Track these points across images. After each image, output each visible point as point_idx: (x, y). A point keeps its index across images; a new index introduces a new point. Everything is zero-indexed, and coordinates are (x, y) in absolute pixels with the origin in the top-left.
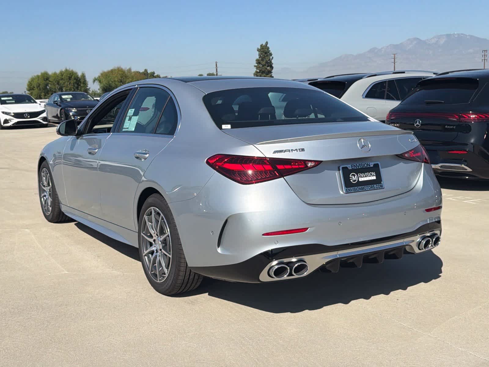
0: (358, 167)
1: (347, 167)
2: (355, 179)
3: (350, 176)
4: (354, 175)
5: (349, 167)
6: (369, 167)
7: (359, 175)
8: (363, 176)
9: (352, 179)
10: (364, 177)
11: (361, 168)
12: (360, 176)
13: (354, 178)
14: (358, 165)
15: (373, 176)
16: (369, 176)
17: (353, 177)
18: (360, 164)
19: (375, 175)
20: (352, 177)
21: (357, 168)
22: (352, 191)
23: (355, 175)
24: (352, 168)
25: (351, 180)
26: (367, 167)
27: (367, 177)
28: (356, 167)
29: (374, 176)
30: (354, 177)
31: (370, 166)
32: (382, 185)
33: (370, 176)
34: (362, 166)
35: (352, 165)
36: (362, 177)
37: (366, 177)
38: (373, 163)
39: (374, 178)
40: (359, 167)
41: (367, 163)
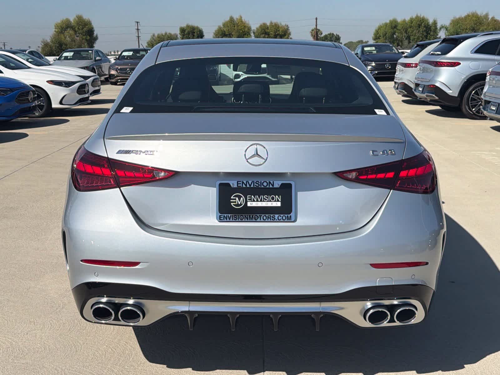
0: (250, 185)
1: (228, 185)
2: (239, 203)
3: (232, 198)
4: (239, 197)
5: (234, 184)
6: (271, 186)
7: (249, 197)
8: (256, 200)
9: (235, 202)
10: (257, 201)
11: (255, 186)
12: (249, 199)
13: (237, 201)
14: (250, 182)
15: (275, 201)
16: (268, 201)
17: (237, 198)
18: (255, 181)
19: (280, 200)
20: (235, 199)
21: (248, 186)
22: (230, 219)
23: (242, 197)
24: (238, 186)
25: (232, 204)
26: (268, 187)
27: (264, 201)
28: (246, 185)
29: (278, 201)
30: (239, 200)
31: (273, 185)
32: (290, 216)
33: (270, 201)
34: (258, 185)
35: (238, 182)
36: (254, 201)
37: (261, 201)
38: (280, 183)
39: (279, 204)
40: (252, 186)
41: (268, 182)
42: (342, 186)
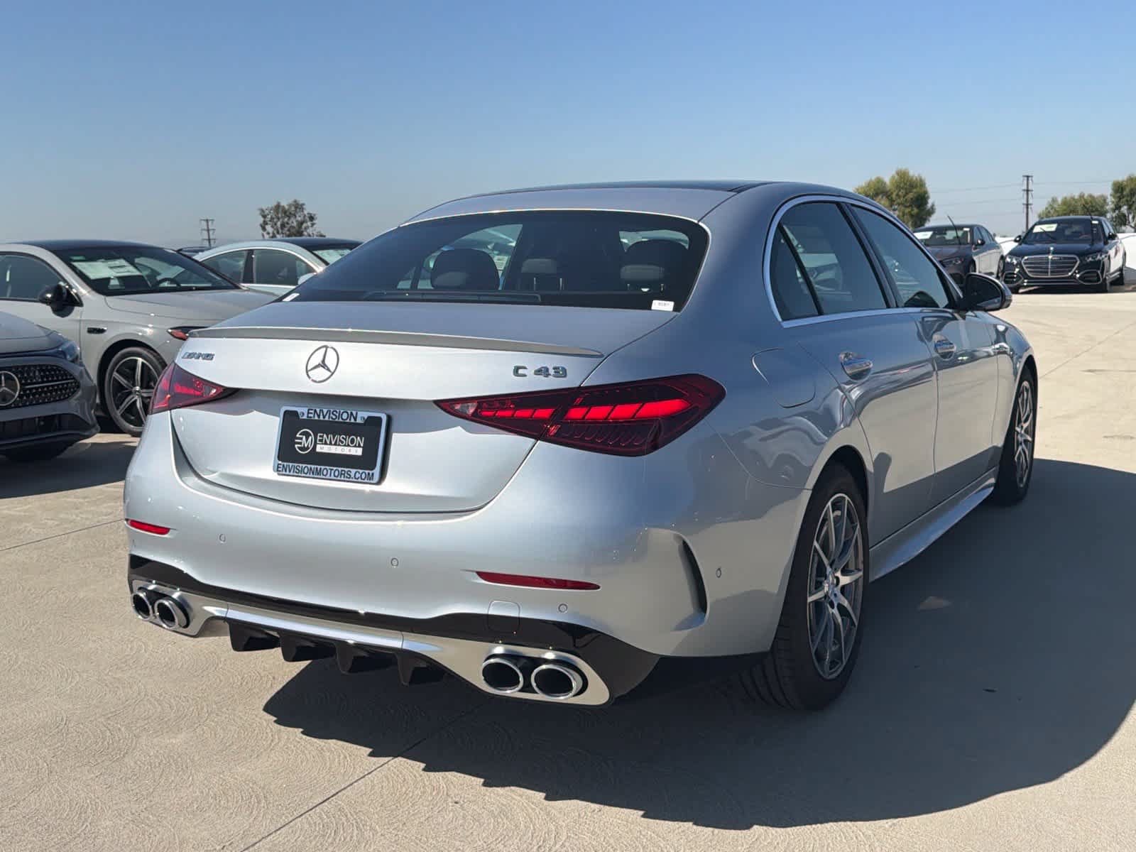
0: (324, 417)
1: (296, 413)
2: (306, 446)
3: (298, 436)
4: (307, 435)
5: (302, 411)
6: (353, 421)
7: (320, 436)
8: (328, 443)
9: (300, 443)
10: (331, 444)
11: (331, 420)
12: (320, 440)
13: (304, 442)
14: (325, 411)
15: (355, 446)
16: (345, 445)
17: (304, 437)
18: (332, 410)
19: (362, 445)
20: (301, 439)
21: (321, 418)
22: (290, 471)
23: (310, 435)
24: (308, 417)
25: (296, 446)
26: (348, 421)
27: (339, 445)
28: (319, 416)
29: (359, 446)
30: (307, 440)
31: (355, 419)
32: (373, 474)
33: (348, 445)
34: (334, 417)
35: (309, 410)
36: (326, 443)
37: (335, 444)
38: (366, 415)
39: (358, 452)
40: (327, 418)
41: (349, 412)
42: (459, 428)
